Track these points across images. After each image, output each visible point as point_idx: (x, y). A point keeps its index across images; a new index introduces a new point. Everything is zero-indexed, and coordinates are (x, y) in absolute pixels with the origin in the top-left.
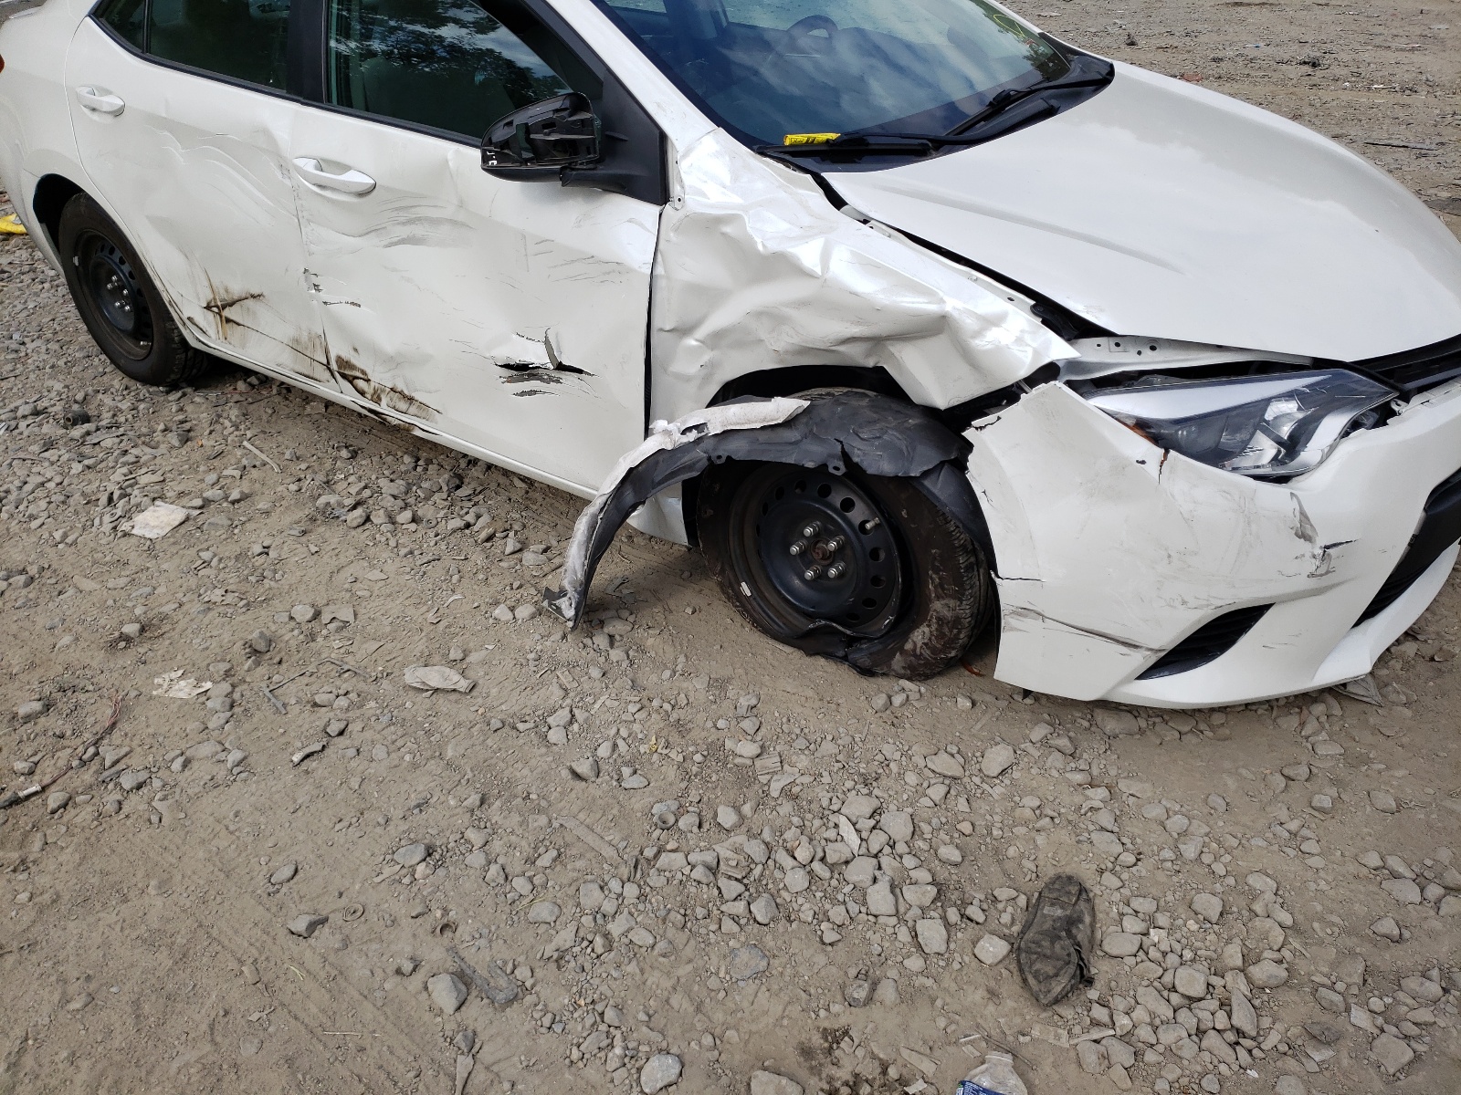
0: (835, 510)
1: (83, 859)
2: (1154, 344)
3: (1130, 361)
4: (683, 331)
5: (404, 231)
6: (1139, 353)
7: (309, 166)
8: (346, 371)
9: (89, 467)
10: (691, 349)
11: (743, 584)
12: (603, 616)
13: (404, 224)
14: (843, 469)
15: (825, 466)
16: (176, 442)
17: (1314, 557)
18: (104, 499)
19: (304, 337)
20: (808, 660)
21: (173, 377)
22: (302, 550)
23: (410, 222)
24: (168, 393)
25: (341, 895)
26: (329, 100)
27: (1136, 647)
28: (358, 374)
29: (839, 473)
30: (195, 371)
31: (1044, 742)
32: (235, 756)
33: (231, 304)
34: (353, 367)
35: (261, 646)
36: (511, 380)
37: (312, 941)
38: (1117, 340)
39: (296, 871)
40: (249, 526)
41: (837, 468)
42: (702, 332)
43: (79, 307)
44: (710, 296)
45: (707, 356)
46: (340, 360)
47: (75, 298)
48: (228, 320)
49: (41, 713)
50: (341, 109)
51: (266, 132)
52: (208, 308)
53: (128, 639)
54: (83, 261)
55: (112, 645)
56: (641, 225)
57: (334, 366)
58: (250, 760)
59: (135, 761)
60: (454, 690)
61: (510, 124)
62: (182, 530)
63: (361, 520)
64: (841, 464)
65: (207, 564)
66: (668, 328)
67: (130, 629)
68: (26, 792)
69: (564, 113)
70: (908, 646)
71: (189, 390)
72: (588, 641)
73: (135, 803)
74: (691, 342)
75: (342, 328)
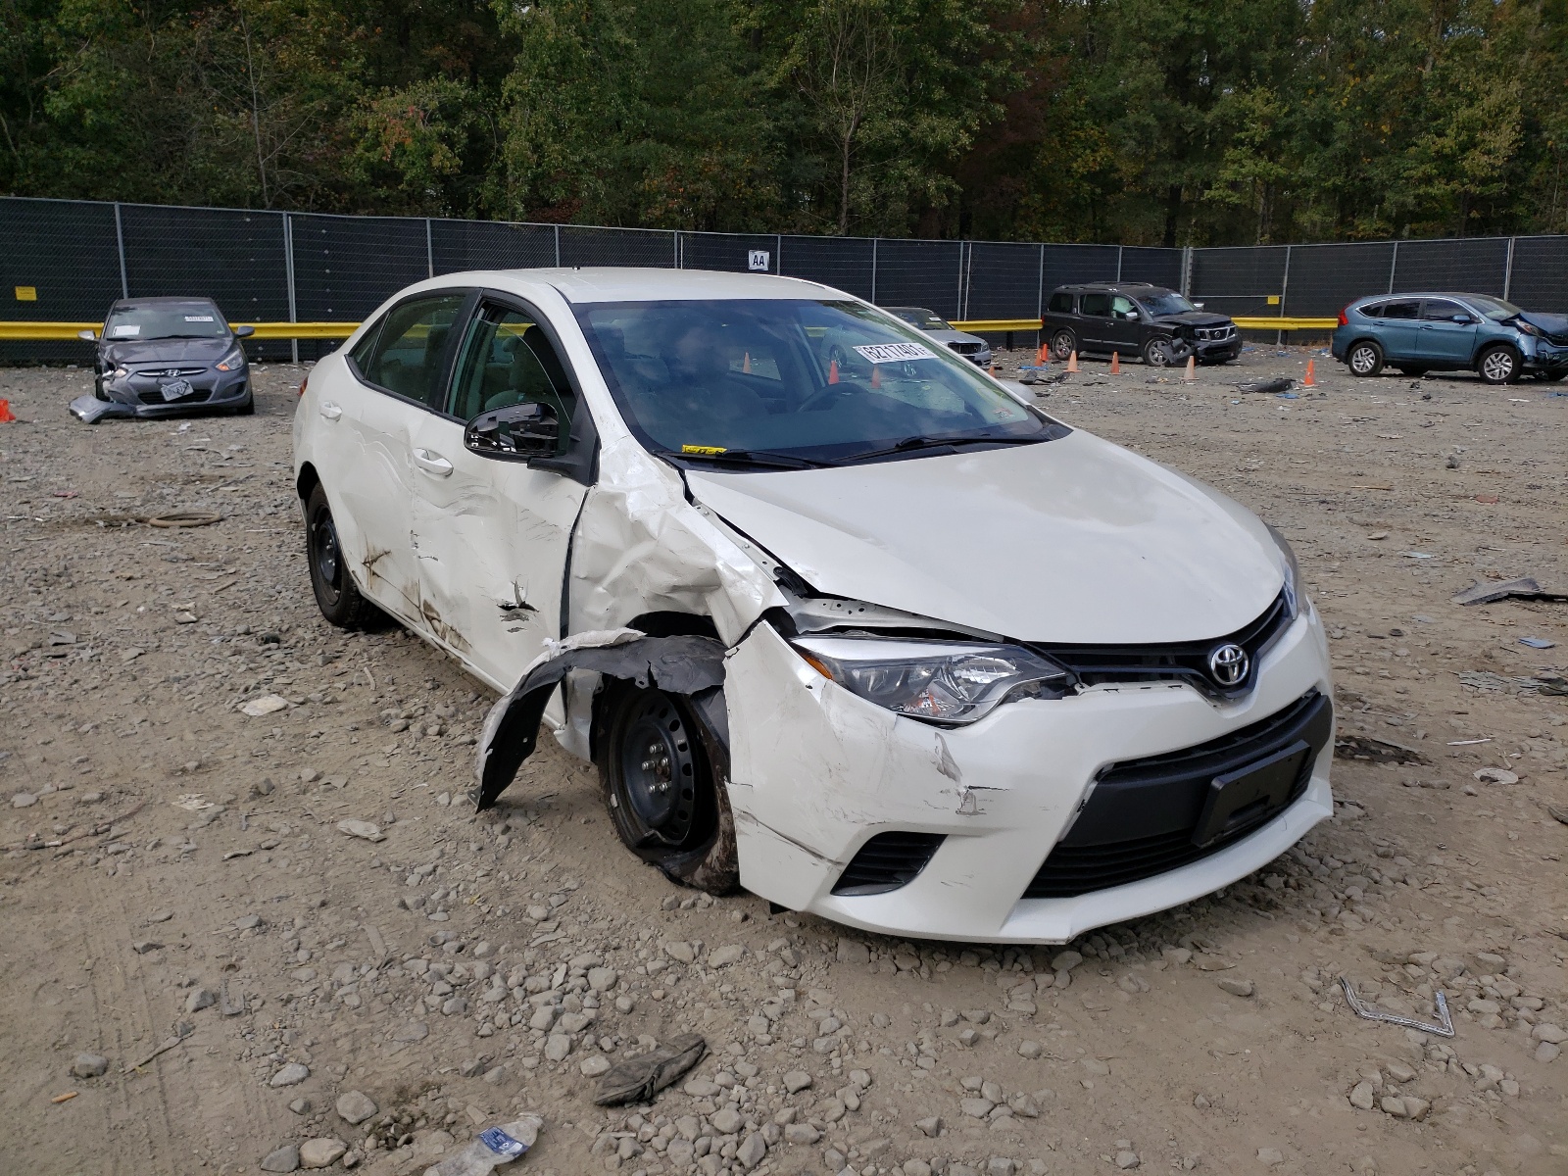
0: (665, 729)
1: (51, 885)
2: (863, 606)
3: (842, 618)
4: (596, 580)
5: (466, 504)
6: (850, 612)
7: (419, 454)
8: (429, 614)
9: (251, 669)
10: (600, 594)
11: (613, 796)
12: (509, 811)
13: (467, 498)
14: (646, 684)
15: (632, 680)
16: (320, 663)
17: (959, 794)
18: (242, 688)
19: (410, 585)
20: (645, 867)
21: (349, 619)
22: (345, 739)
23: (470, 497)
24: (346, 633)
25: (184, 936)
26: (447, 411)
27: (821, 857)
28: (435, 616)
29: (642, 687)
30: (367, 618)
31: (777, 953)
32: (192, 846)
33: (375, 561)
34: (432, 610)
35: (263, 790)
36: (508, 619)
37: (142, 956)
38: (839, 602)
39: (170, 918)
40: (322, 719)
41: (641, 683)
42: (606, 582)
43: (309, 558)
44: (611, 554)
45: (611, 602)
46: (425, 603)
47: (308, 552)
48: (374, 574)
49: (96, 801)
50: (455, 418)
51: (405, 431)
52: (364, 563)
53: (184, 771)
54: (317, 528)
55: (172, 774)
56: (574, 500)
57: (422, 609)
58: (198, 853)
59: (127, 839)
60: (367, 839)
61: (493, 419)
62: (276, 714)
63: (401, 727)
64: (645, 680)
65: (272, 736)
66: (582, 576)
67: (191, 765)
68: (50, 844)
69: (538, 419)
70: (708, 860)
71: (361, 633)
72: (488, 827)
73: (108, 863)
74: (600, 589)
75: (429, 581)
